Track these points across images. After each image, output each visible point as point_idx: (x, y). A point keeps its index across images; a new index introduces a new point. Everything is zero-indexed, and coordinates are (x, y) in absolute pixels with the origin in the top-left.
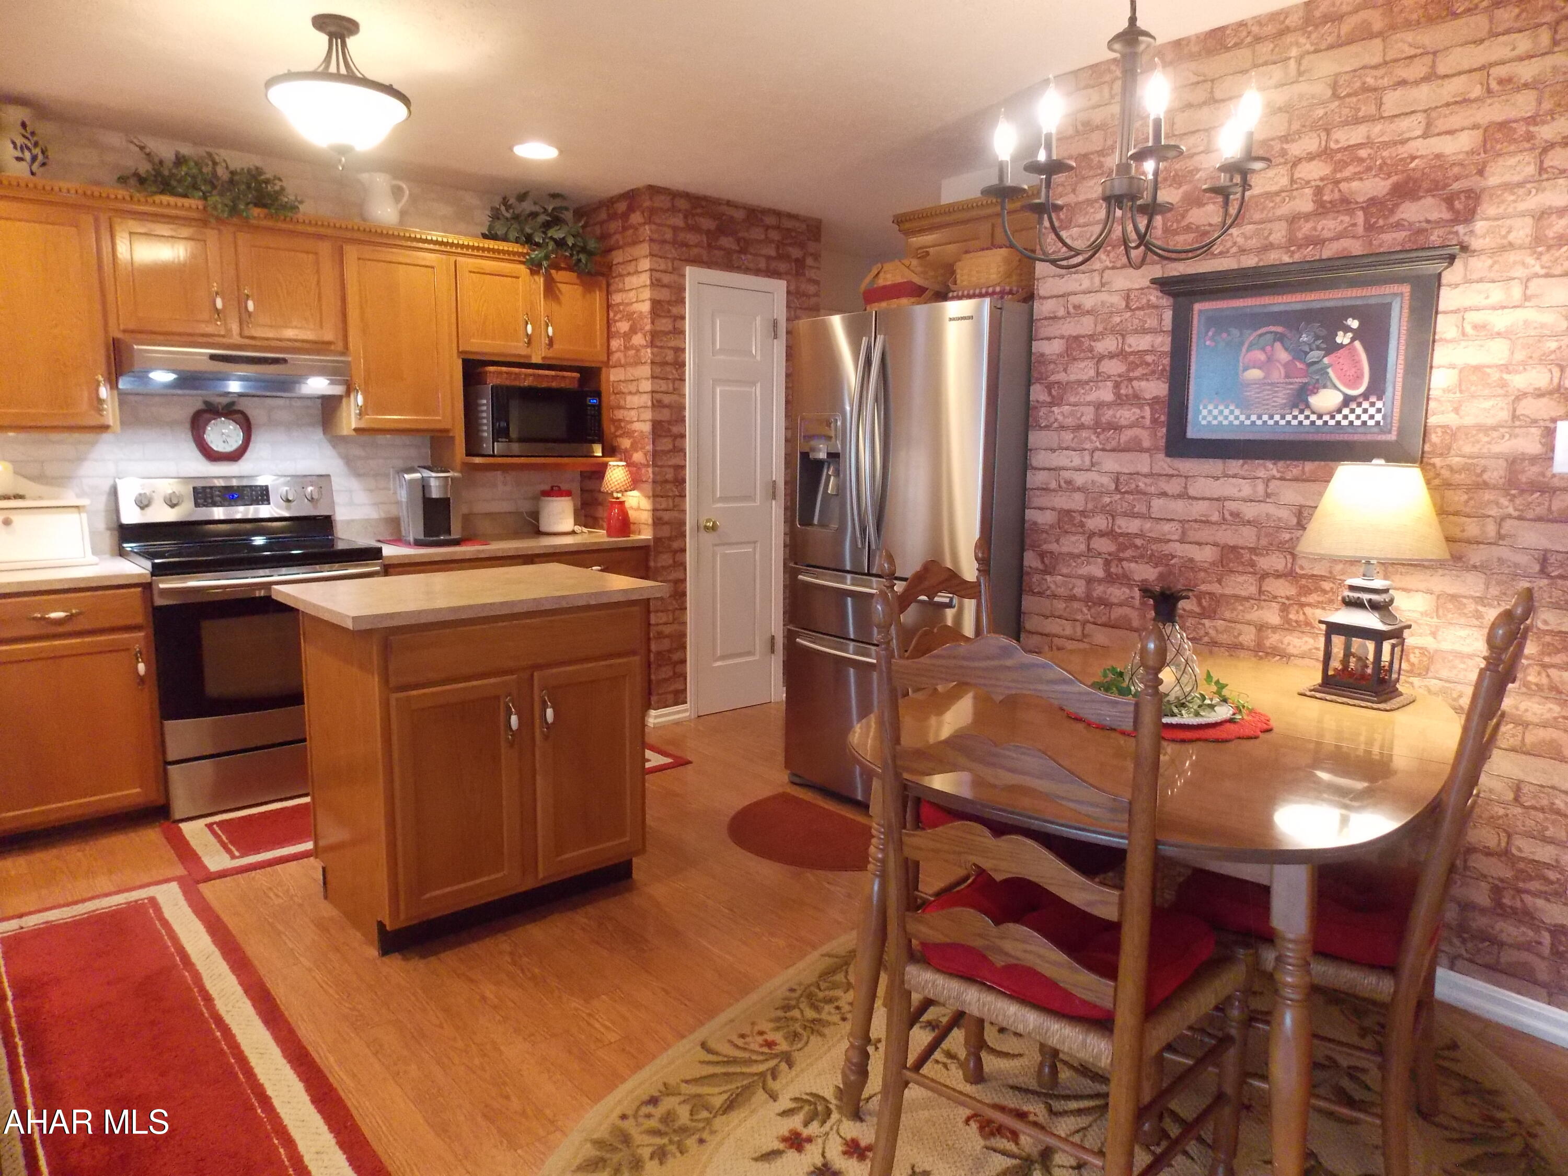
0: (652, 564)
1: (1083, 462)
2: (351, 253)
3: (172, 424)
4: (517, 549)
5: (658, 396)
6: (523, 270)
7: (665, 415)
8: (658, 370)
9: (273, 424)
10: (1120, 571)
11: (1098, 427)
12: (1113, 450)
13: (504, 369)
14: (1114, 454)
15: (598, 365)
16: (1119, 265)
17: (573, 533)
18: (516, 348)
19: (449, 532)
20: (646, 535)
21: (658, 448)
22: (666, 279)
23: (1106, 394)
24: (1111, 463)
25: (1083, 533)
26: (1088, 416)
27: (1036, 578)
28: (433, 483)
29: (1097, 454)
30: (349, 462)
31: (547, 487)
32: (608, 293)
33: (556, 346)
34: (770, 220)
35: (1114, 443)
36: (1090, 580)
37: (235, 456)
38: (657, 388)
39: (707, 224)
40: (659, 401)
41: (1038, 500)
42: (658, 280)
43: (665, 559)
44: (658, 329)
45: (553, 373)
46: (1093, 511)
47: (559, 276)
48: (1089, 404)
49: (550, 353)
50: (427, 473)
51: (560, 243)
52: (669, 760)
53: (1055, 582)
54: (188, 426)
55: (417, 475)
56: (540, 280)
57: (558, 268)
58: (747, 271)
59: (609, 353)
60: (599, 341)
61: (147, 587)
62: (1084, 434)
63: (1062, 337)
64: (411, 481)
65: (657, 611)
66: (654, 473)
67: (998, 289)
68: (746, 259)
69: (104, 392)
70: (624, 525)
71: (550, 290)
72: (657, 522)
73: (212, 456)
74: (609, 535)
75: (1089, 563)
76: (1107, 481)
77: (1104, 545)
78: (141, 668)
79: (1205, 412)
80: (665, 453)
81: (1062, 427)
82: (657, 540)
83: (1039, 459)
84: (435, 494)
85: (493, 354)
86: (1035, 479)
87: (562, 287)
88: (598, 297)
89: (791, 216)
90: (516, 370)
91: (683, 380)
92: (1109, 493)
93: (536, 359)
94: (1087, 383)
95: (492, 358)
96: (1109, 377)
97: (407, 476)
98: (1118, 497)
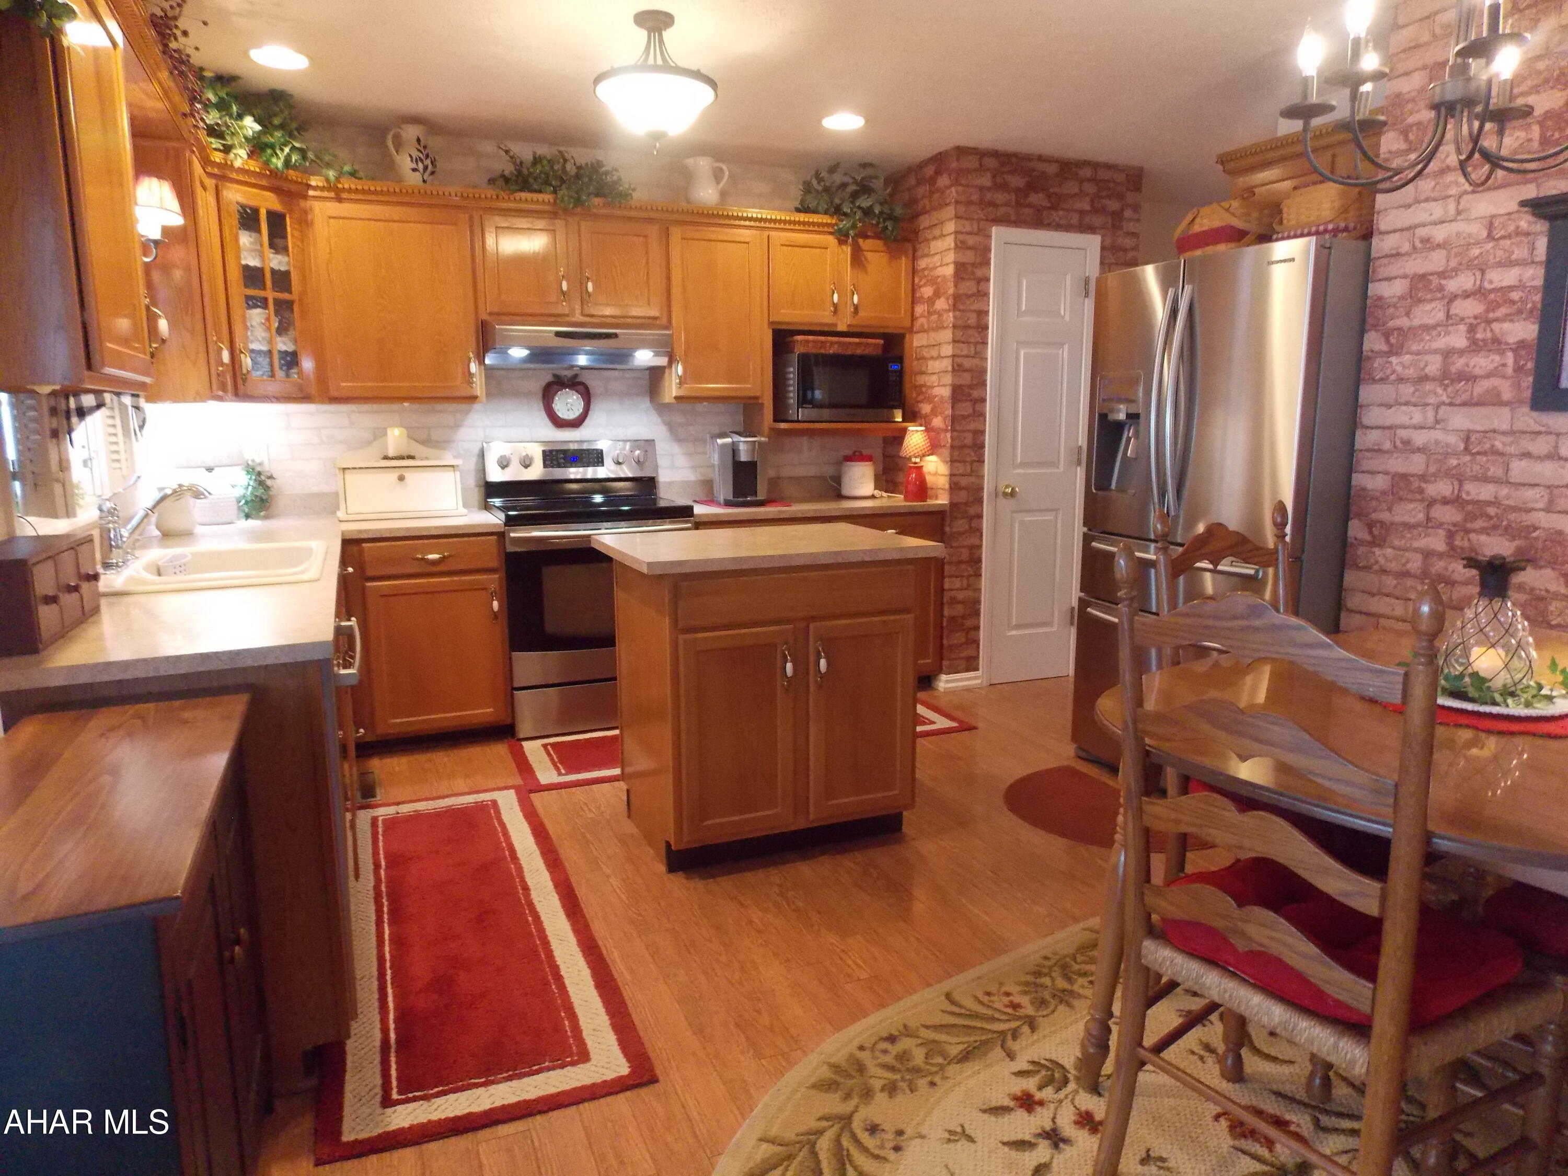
0: (947, 529)
1: (1425, 418)
2: (676, 233)
3: (528, 395)
4: (815, 510)
5: (957, 360)
6: (831, 240)
7: (966, 379)
8: (959, 333)
9: (608, 394)
10: (1466, 544)
11: (1447, 378)
12: (1464, 404)
13: (811, 338)
14: (1464, 410)
15: (901, 331)
17: (873, 497)
18: (824, 317)
19: (755, 493)
20: (942, 500)
21: (958, 413)
22: (971, 241)
23: (1458, 339)
24: (1460, 420)
25: (1422, 500)
26: (1434, 365)
27: (1361, 550)
28: (742, 447)
29: (1443, 409)
30: (672, 428)
31: (849, 452)
32: (914, 259)
33: (860, 314)
34: (1087, 172)
35: (1464, 397)
36: (1428, 554)
37: (576, 423)
38: (958, 352)
39: (1017, 181)
40: (959, 365)
41: (1368, 463)
42: (963, 242)
43: (960, 525)
44: (961, 292)
45: (857, 340)
46: (1435, 475)
47: (865, 244)
48: (1435, 352)
49: (855, 321)
50: (737, 438)
51: (867, 212)
52: (954, 724)
53: (1384, 555)
54: (540, 395)
55: (729, 440)
56: (848, 250)
57: (866, 237)
58: (1058, 227)
59: (913, 319)
60: (904, 305)
61: (501, 536)
62: (1428, 386)
63: (1405, 277)
64: (724, 446)
65: (951, 577)
66: (952, 437)
67: (1330, 227)
68: (1056, 215)
69: (474, 367)
70: (922, 490)
71: (857, 259)
72: (954, 487)
73: (559, 423)
74: (906, 499)
75: (1427, 535)
76: (1453, 440)
77: (1448, 515)
78: (495, 605)
80: (964, 417)
81: (1401, 380)
82: (952, 504)
83: (1371, 416)
84: (744, 457)
85: (801, 324)
86: (1364, 439)
87: (869, 255)
88: (904, 262)
89: (1108, 166)
90: (823, 338)
91: (985, 343)
92: (1456, 454)
93: (842, 327)
94: (1434, 327)
95: (801, 328)
96: (1462, 319)
97: (719, 441)
98: (1468, 458)
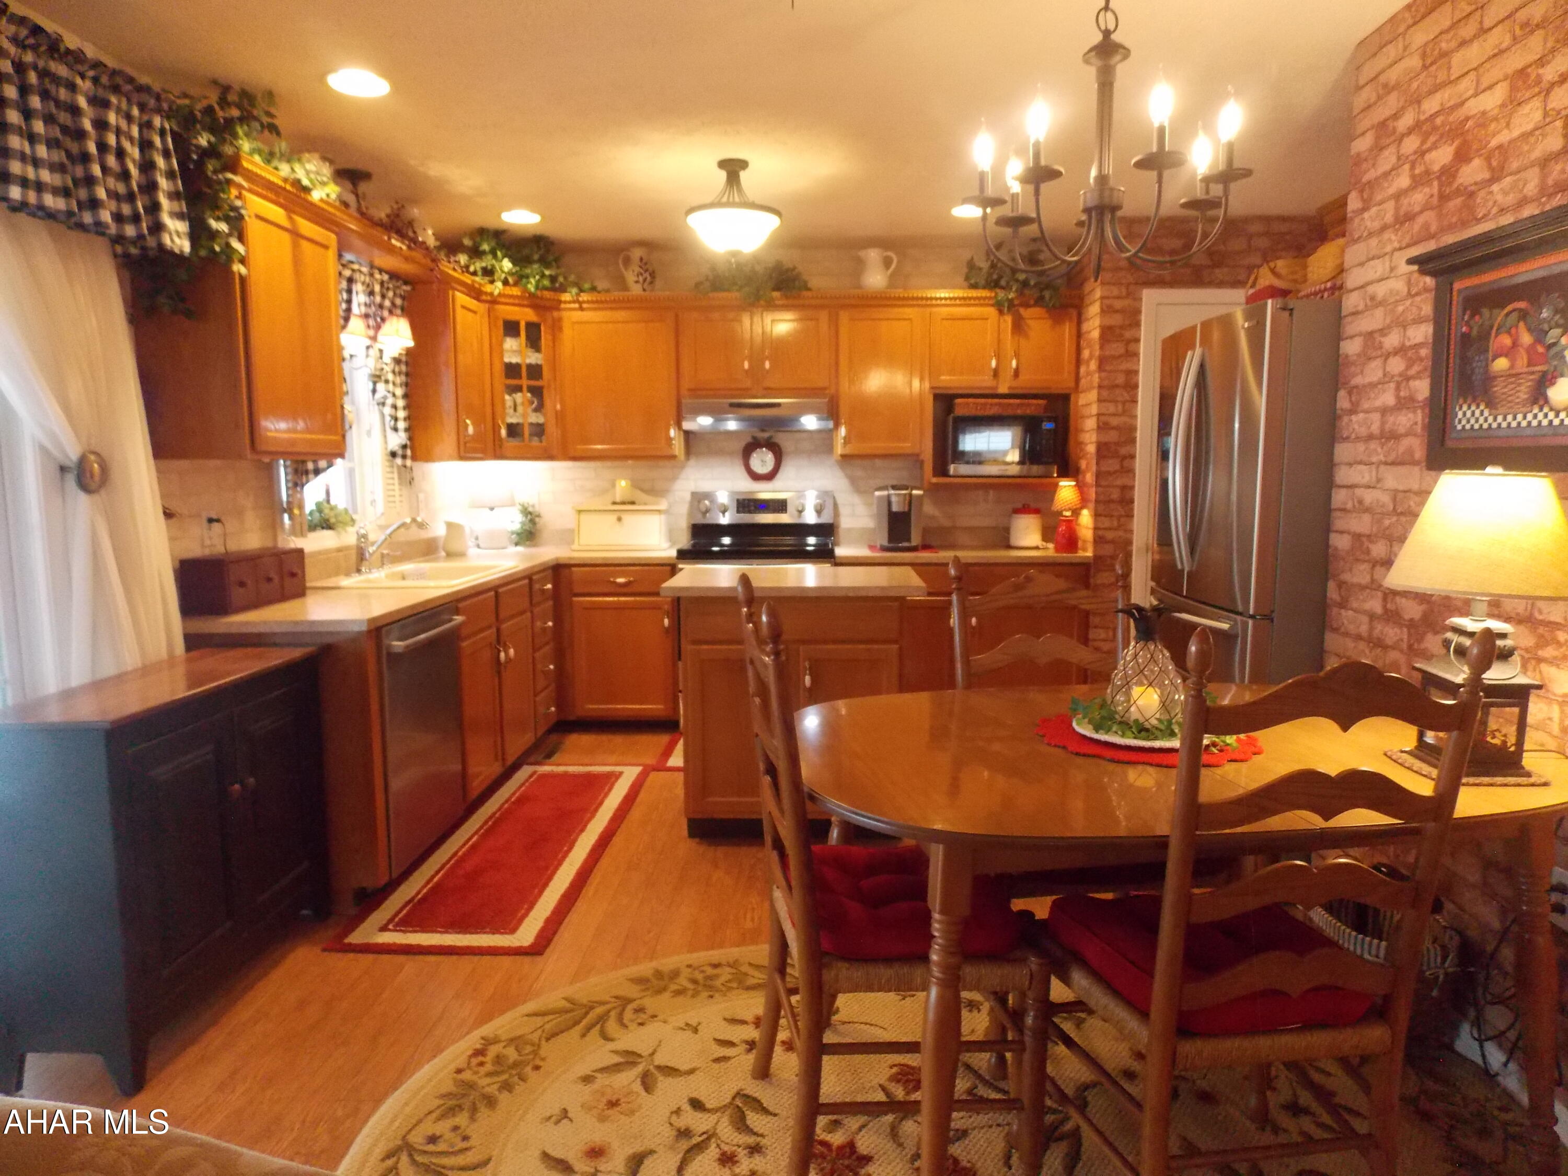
0: (1092, 581)
1: (1371, 477)
2: (844, 317)
3: (731, 454)
4: (982, 557)
5: (1103, 418)
6: (992, 312)
7: (1112, 436)
8: (1105, 393)
9: (798, 452)
10: (1394, 608)
11: (1383, 436)
12: (1393, 463)
13: (970, 400)
14: (1392, 468)
15: (1067, 391)
16: (1404, 245)
17: (1037, 548)
18: (984, 381)
19: (909, 540)
20: (1087, 553)
21: (1103, 469)
22: (1118, 304)
23: (1390, 397)
24: (1391, 479)
25: (1369, 561)
27: (1335, 610)
28: (894, 499)
29: (1381, 468)
30: (853, 481)
31: (1020, 506)
32: (1079, 323)
33: (1022, 377)
34: (1255, 228)
35: (1393, 456)
36: (1371, 617)
37: (770, 477)
38: (1104, 411)
40: (1106, 424)
41: (1339, 522)
42: (1109, 307)
43: (1104, 578)
44: (1107, 353)
45: (1018, 401)
46: (1377, 536)
47: (1025, 312)
48: (1377, 410)
49: (1015, 384)
50: (892, 492)
51: (1025, 284)
53: (1348, 618)
54: (740, 456)
55: (885, 493)
56: (1008, 319)
57: (1027, 306)
58: (1221, 284)
59: (1077, 379)
60: (1068, 367)
62: (1372, 445)
63: (1360, 334)
64: (880, 498)
65: (1096, 627)
66: (1096, 493)
67: (1329, 285)
68: (1219, 273)
69: (672, 433)
70: (1071, 542)
71: (1018, 327)
72: (1098, 540)
73: (756, 477)
74: (1057, 550)
75: (1372, 597)
76: (1386, 499)
78: (666, 621)
79: (1460, 414)
80: (1109, 473)
81: (1358, 438)
82: (1097, 558)
83: (1343, 475)
84: (895, 508)
85: (961, 388)
86: (1339, 498)
87: (1030, 322)
88: (1067, 329)
89: (1283, 219)
90: (983, 401)
91: (1134, 401)
92: (1389, 514)
93: (1003, 389)
94: (1376, 385)
95: (960, 392)
96: (1393, 377)
97: (877, 493)
98: (1394, 519)
